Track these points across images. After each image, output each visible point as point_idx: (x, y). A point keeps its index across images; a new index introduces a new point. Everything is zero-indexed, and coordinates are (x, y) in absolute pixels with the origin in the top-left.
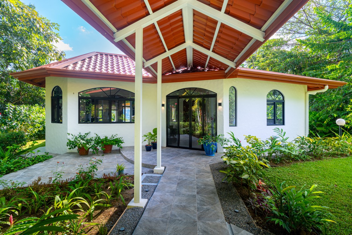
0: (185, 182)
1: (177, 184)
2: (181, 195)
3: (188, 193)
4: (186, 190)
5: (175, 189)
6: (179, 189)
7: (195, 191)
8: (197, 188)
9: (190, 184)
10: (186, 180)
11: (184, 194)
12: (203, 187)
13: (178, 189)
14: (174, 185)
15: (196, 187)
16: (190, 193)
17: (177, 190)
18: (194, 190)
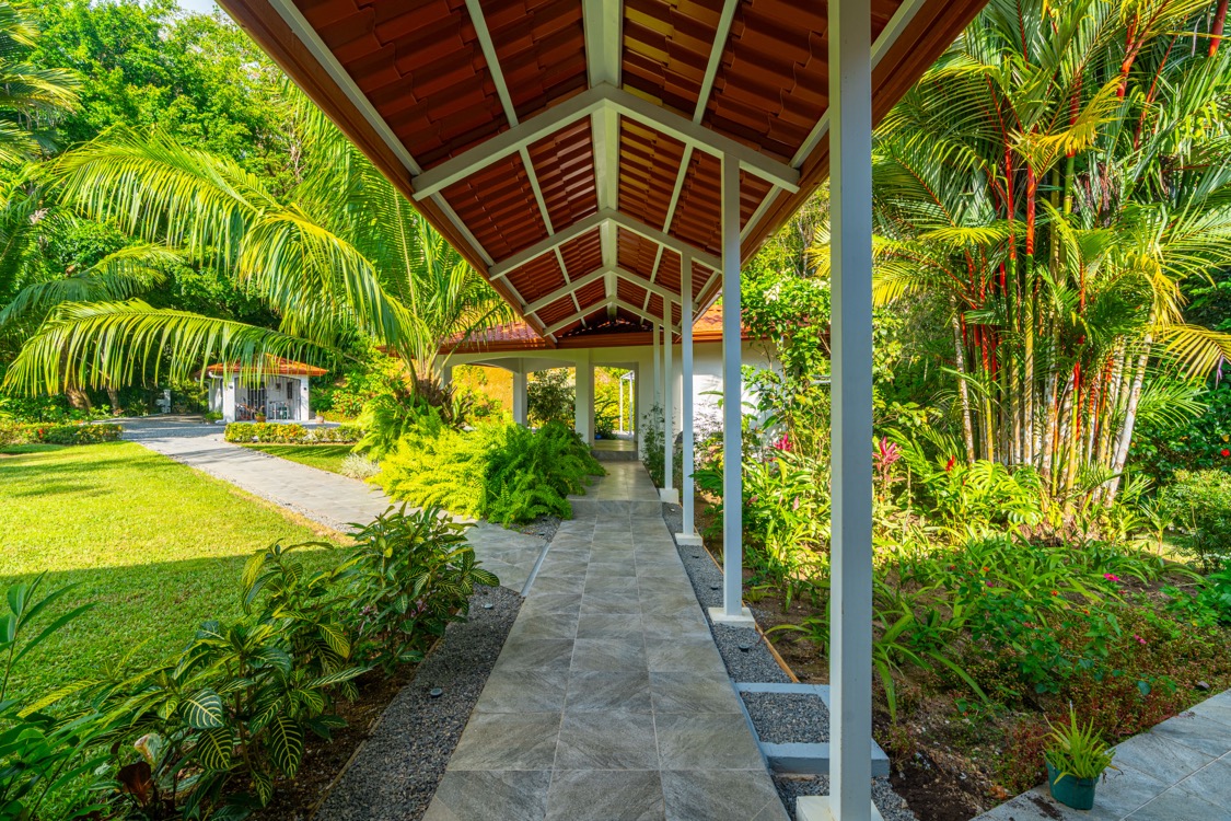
0: (614, 685)
1: (651, 676)
2: (624, 635)
3: (602, 642)
4: (610, 653)
5: (647, 652)
6: (636, 654)
7: (580, 649)
8: (566, 663)
9: (594, 678)
10: (614, 703)
11: (616, 638)
12: (544, 669)
13: (640, 656)
14: (661, 670)
15: (573, 668)
16: (594, 641)
17: (642, 651)
18: (581, 653)
